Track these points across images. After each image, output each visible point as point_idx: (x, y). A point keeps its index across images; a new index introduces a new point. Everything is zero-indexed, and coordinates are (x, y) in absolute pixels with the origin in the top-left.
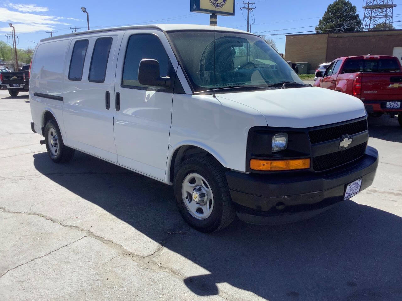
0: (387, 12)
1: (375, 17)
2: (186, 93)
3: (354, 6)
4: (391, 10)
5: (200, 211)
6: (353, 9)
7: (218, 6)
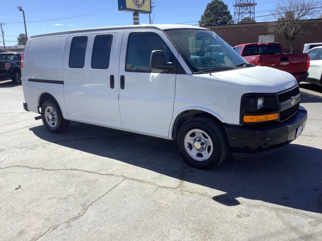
0: (250, 9)
1: (242, 13)
2: (187, 73)
3: (226, 5)
4: (253, 8)
5: (200, 155)
6: (225, 7)
7: (139, 6)
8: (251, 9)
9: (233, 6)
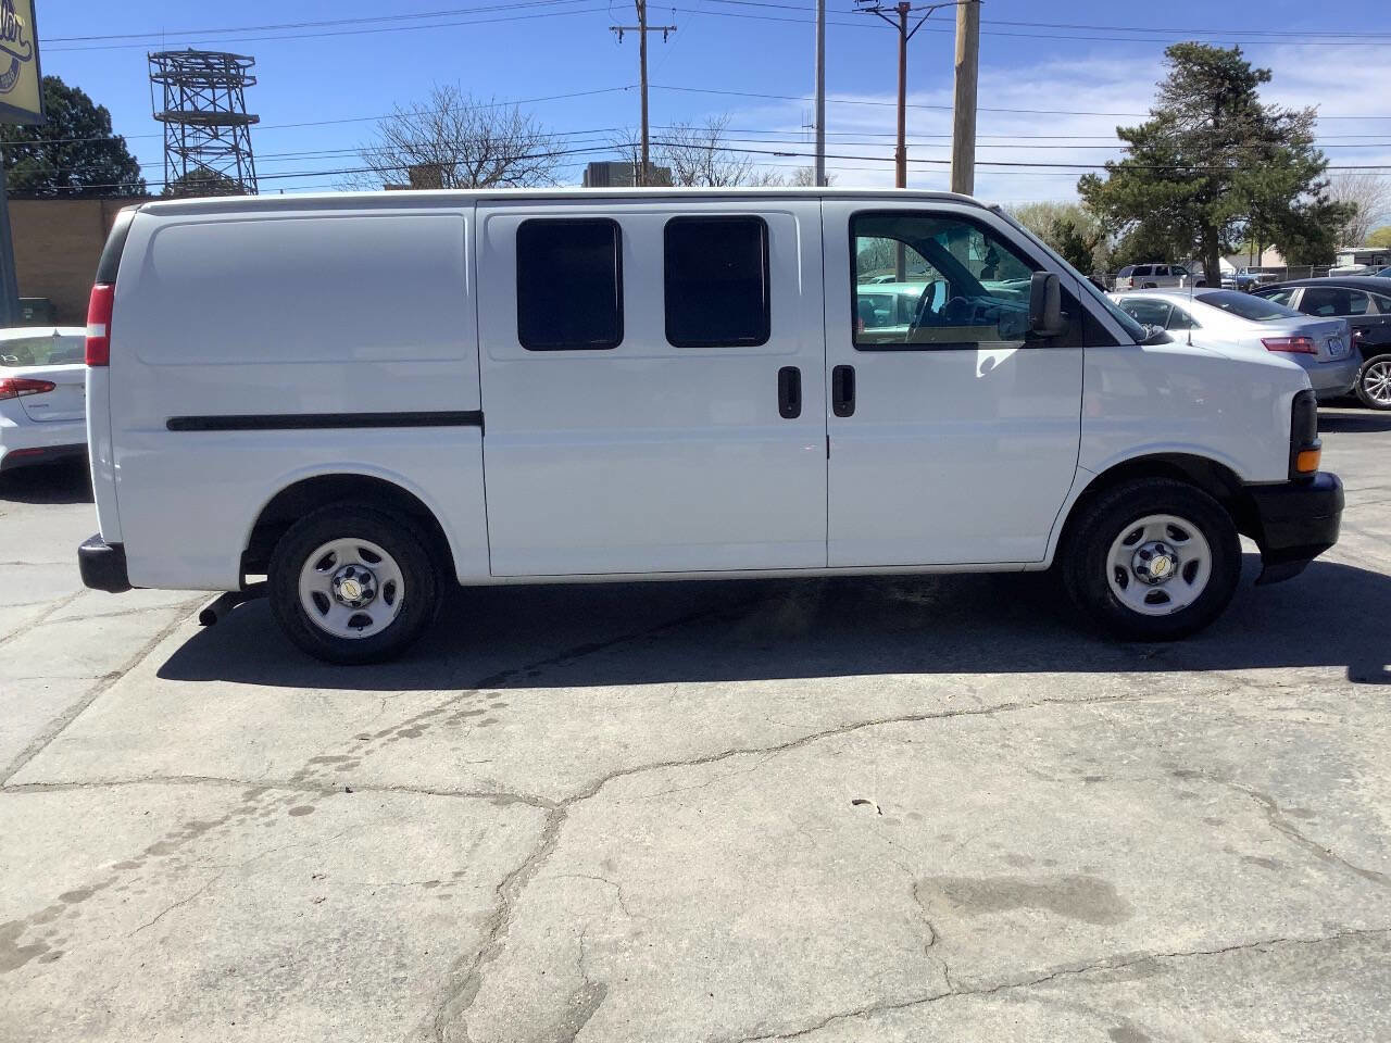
0: (235, 137)
1: (198, 150)
2: (1121, 344)
3: (100, 108)
5: (1157, 598)
6: (100, 118)
7: (1, 84)
8: (238, 138)
9: (156, 118)
